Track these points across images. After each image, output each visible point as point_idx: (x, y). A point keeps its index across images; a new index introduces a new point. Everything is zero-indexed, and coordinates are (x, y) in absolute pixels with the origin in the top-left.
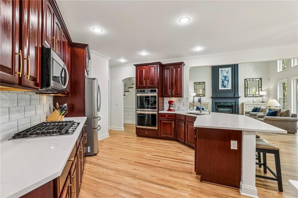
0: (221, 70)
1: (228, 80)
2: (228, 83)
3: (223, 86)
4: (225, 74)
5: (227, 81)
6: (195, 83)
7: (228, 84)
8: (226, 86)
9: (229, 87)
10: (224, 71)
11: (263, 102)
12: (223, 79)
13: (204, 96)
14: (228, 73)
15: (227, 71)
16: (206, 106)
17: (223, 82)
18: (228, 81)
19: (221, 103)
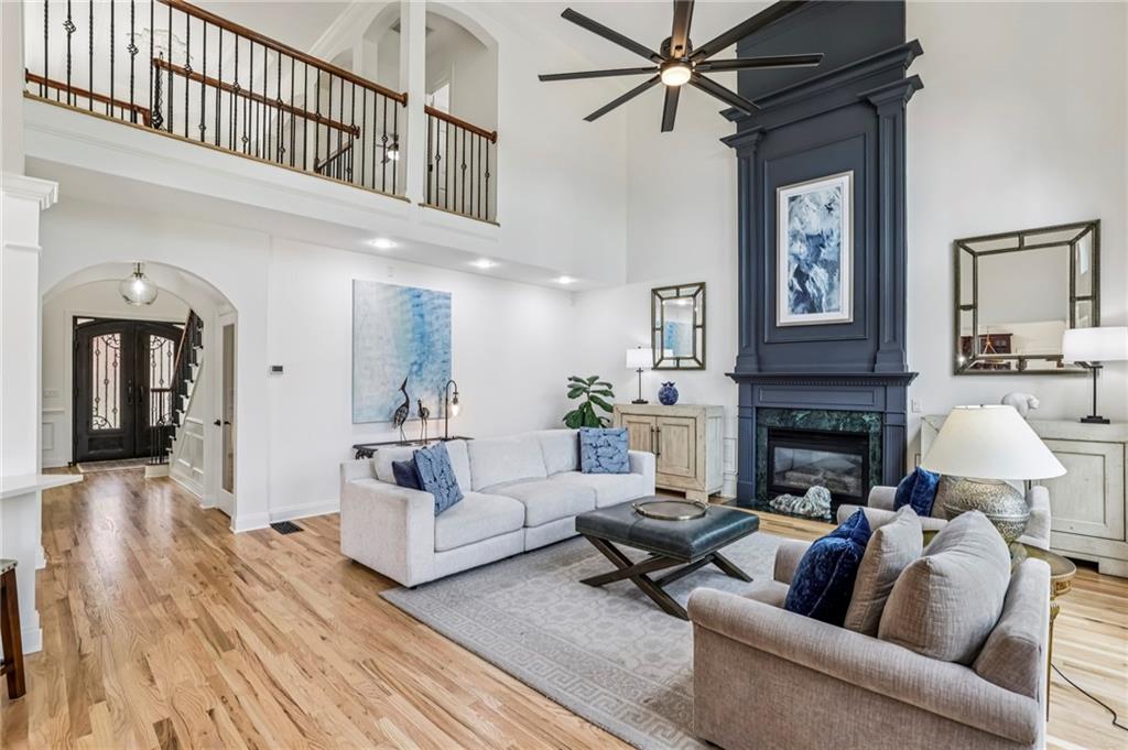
0: (793, 199)
1: (832, 257)
2: (831, 278)
3: (804, 300)
4: (815, 224)
5: (825, 264)
6: (655, 291)
7: (831, 286)
8: (821, 297)
9: (840, 308)
10: (807, 200)
11: (1094, 419)
12: (802, 257)
13: (702, 367)
14: (830, 209)
15: (825, 201)
16: (687, 426)
17: (801, 275)
18: (832, 267)
19: (791, 410)
